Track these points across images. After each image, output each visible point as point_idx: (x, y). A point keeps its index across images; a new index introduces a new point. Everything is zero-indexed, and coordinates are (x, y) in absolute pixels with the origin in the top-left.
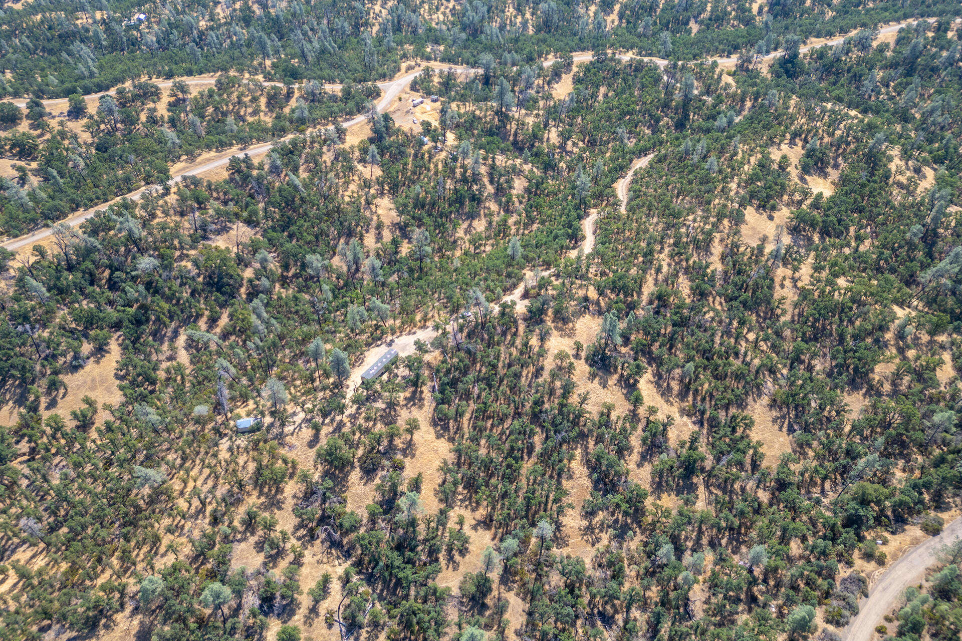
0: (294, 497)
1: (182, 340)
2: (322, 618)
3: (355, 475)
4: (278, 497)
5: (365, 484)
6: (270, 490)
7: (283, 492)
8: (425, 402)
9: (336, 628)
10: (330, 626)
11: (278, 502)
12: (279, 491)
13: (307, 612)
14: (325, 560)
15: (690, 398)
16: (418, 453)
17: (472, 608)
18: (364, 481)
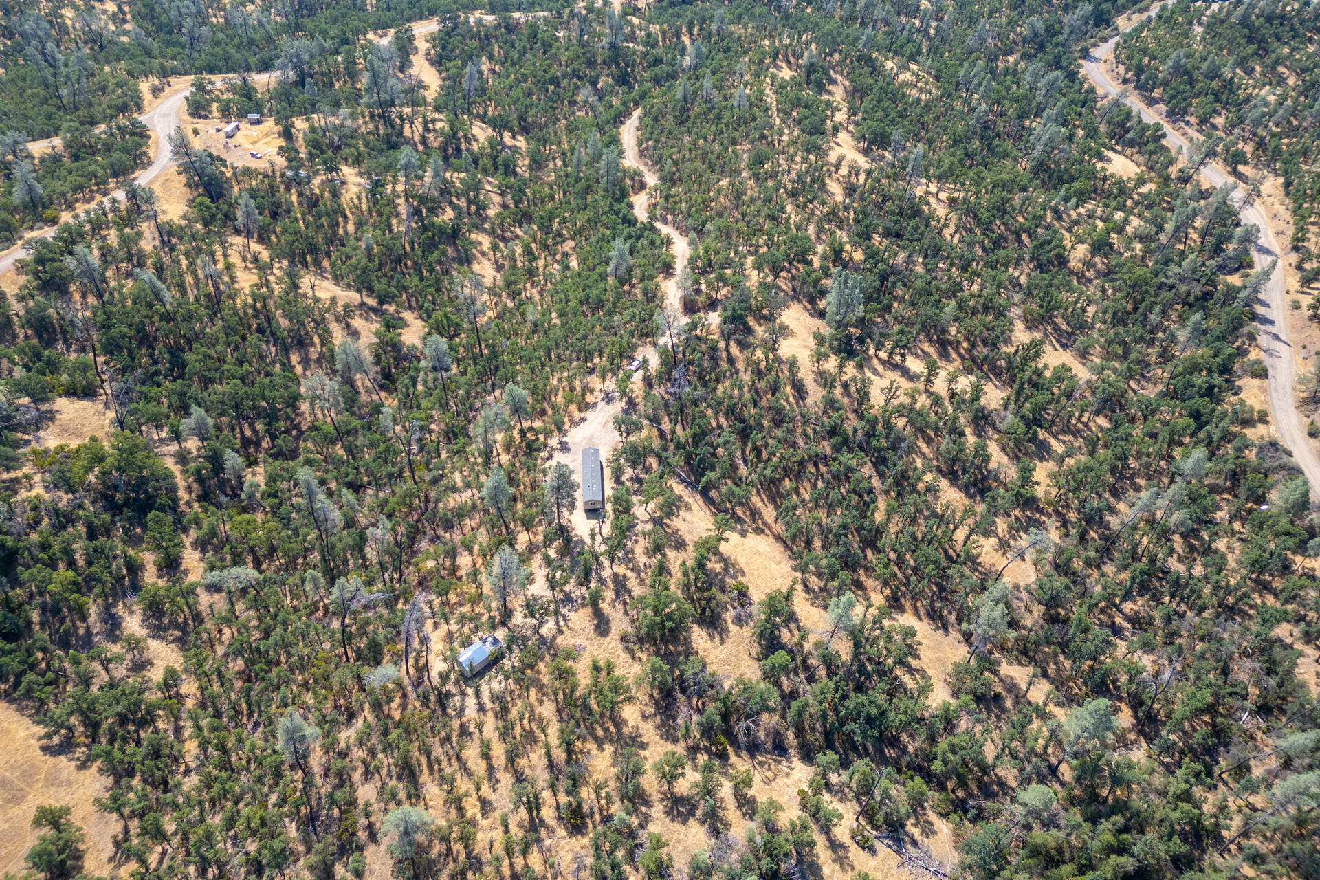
0: (645, 718)
1: (133, 624)
2: (853, 848)
3: (699, 637)
4: (626, 731)
5: (722, 642)
6: (606, 730)
7: (625, 721)
8: (686, 498)
9: (880, 846)
10: (872, 850)
11: (633, 739)
12: (619, 723)
13: (829, 853)
14: (769, 774)
15: (954, 355)
16: (743, 565)
17: (989, 711)
18: (717, 638)
